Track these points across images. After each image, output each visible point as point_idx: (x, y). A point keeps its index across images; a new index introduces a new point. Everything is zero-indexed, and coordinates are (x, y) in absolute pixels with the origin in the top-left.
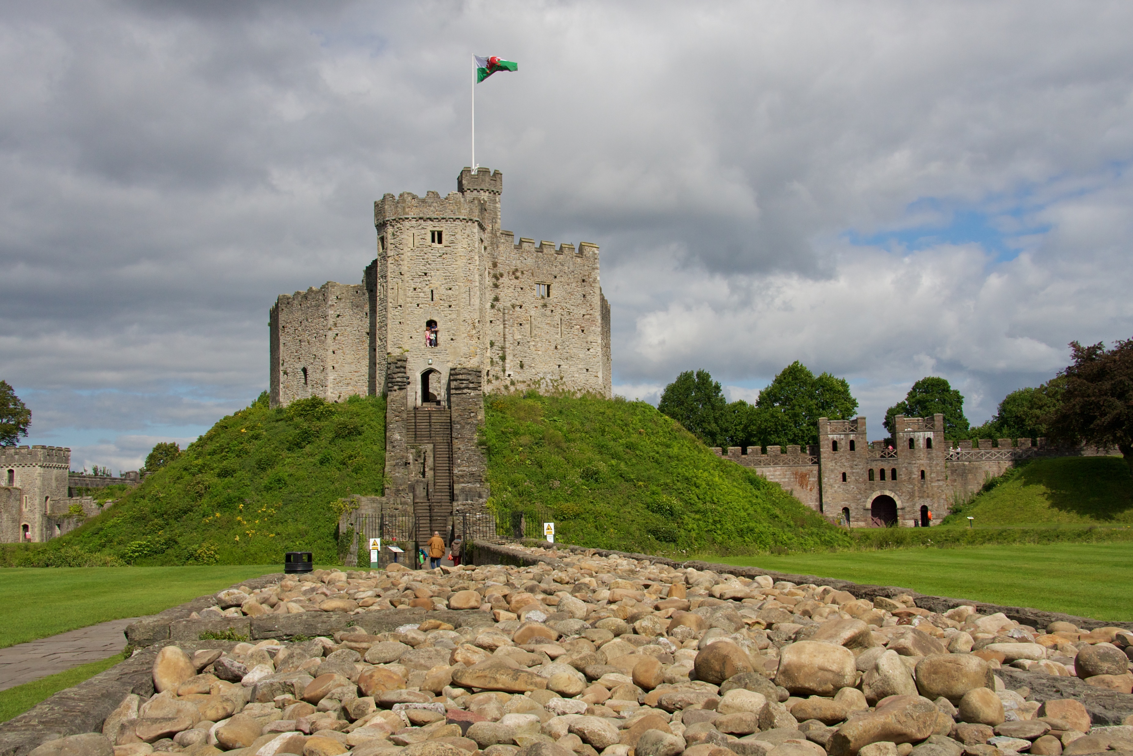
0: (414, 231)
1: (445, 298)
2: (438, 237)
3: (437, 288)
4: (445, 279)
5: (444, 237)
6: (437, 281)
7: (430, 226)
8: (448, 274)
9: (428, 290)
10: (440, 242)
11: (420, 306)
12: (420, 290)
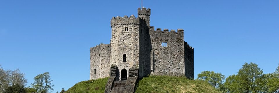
0: (120, 28)
1: (128, 47)
2: (127, 29)
3: (126, 45)
4: (129, 42)
5: (129, 29)
6: (127, 43)
7: (125, 26)
8: (130, 40)
9: (124, 45)
10: (128, 31)
11: (121, 50)
12: (121, 45)
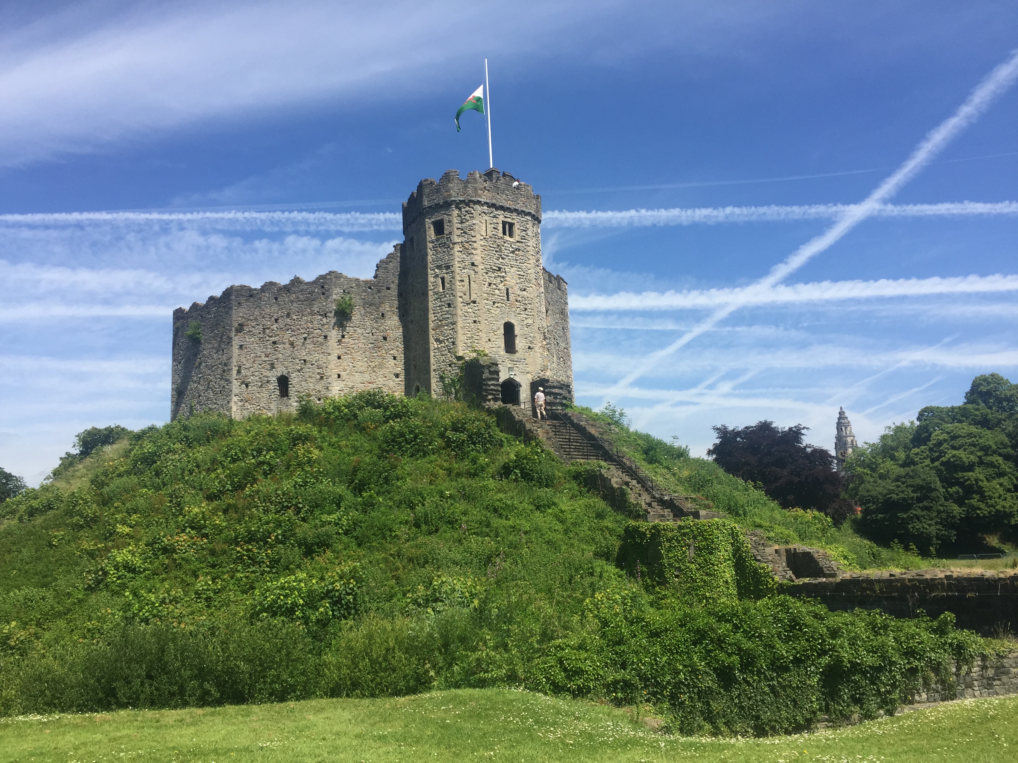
0: (486, 218)
1: (519, 299)
2: (508, 228)
3: (512, 287)
4: (520, 278)
5: (516, 232)
6: (512, 279)
7: (501, 217)
8: (522, 273)
9: (502, 287)
10: (511, 235)
11: (496, 305)
12: (494, 286)
